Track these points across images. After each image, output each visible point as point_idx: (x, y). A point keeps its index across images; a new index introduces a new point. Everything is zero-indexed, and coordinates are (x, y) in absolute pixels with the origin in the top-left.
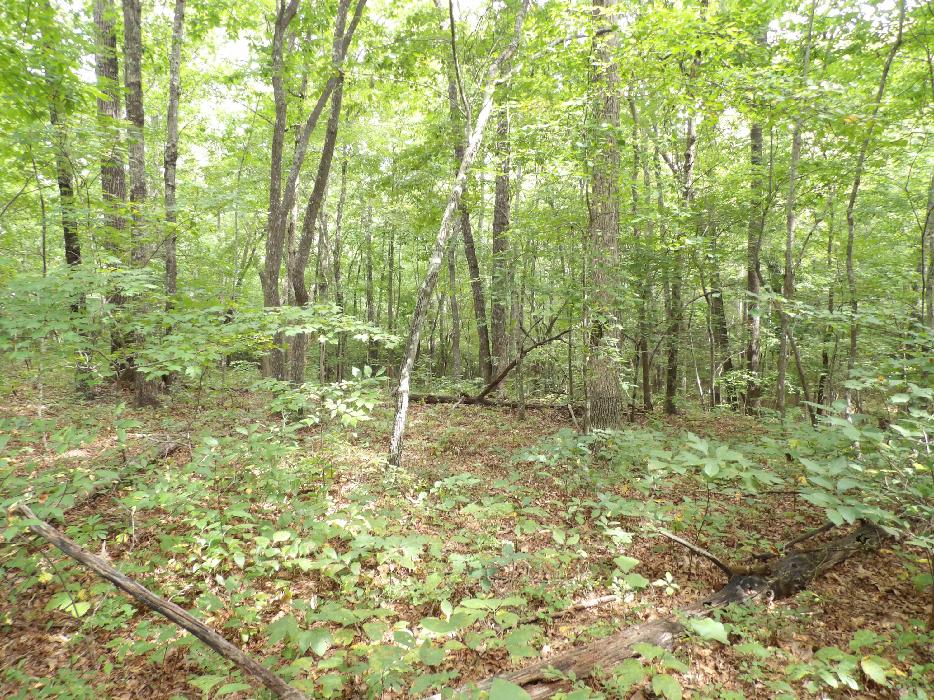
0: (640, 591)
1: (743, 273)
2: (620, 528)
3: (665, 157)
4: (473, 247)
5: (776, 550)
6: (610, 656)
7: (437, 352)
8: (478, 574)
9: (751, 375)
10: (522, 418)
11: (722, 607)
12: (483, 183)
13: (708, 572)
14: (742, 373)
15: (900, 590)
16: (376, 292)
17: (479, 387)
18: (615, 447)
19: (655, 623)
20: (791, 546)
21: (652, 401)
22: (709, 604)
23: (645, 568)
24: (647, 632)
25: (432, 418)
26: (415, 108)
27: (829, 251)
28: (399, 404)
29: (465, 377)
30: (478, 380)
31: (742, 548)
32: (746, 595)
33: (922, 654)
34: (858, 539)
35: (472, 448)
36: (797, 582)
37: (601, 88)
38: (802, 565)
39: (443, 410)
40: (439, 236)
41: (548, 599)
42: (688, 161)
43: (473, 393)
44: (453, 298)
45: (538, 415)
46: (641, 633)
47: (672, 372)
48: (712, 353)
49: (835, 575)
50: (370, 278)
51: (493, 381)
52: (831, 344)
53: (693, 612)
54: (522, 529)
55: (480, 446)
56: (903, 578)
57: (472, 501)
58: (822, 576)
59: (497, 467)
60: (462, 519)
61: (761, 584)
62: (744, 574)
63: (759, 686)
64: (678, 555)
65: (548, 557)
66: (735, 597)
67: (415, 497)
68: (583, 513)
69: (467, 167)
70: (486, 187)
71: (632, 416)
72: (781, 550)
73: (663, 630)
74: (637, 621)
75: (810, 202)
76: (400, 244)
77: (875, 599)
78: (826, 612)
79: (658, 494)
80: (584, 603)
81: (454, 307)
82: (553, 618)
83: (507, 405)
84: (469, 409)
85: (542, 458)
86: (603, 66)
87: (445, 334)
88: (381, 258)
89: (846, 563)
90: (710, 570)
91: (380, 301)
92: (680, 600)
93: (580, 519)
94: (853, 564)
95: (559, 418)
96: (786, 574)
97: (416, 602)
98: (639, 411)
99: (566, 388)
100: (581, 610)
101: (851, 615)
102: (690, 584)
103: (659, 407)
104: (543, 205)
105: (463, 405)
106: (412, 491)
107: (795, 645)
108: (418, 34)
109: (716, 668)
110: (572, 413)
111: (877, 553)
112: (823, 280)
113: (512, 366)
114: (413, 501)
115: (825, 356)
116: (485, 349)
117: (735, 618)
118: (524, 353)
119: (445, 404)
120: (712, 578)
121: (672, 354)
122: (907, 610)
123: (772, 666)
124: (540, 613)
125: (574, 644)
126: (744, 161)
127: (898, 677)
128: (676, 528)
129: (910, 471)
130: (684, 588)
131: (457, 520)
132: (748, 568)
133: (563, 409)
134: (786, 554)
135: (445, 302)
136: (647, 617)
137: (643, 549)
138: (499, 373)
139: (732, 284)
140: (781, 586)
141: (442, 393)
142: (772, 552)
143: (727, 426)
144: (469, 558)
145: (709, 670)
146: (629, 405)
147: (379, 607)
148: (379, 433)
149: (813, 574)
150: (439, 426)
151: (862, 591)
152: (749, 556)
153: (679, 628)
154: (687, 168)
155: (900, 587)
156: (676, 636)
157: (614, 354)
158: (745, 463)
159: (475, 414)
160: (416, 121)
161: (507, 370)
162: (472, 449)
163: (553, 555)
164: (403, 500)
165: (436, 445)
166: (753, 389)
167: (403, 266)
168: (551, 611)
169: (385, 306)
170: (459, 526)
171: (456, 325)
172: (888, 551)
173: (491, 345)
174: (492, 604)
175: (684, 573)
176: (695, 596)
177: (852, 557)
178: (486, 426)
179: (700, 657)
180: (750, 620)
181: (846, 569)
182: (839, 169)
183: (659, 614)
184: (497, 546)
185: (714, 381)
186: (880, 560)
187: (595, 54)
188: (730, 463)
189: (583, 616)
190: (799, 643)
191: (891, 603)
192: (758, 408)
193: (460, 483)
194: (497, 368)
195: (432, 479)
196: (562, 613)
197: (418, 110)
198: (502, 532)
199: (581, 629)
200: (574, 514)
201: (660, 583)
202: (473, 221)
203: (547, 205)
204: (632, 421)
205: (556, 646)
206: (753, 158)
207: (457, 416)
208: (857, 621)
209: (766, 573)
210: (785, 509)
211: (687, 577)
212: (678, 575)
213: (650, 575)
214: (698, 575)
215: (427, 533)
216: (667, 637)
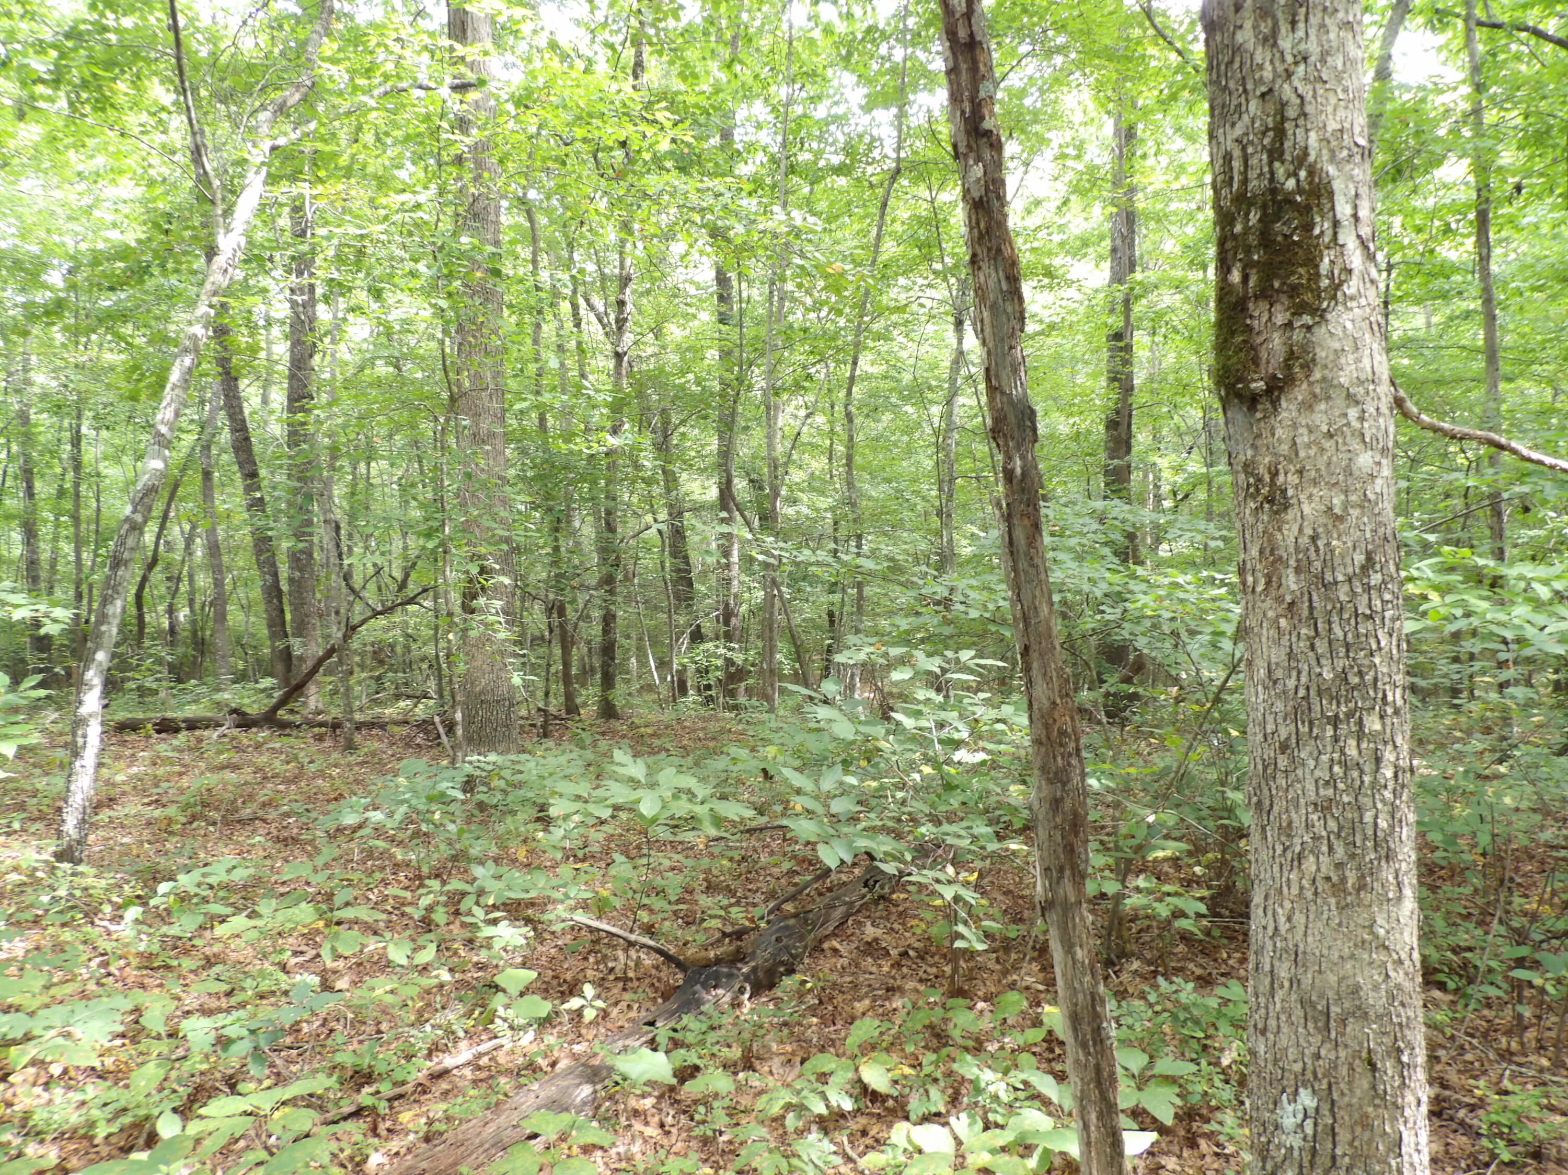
0: (545, 1023)
1: (713, 493)
2: (506, 922)
3: (587, 301)
4: (247, 439)
5: (752, 920)
6: (486, 1146)
7: (184, 634)
8: (242, 1048)
9: (730, 649)
10: (350, 746)
11: (672, 1024)
12: (269, 323)
13: (654, 972)
14: (717, 647)
15: (916, 950)
16: (46, 521)
17: (270, 696)
18: (502, 784)
19: (569, 1072)
20: (778, 908)
21: (578, 701)
22: (652, 1024)
23: (555, 982)
24: (551, 1091)
25: (168, 761)
26: (121, 172)
27: (830, 459)
28: (80, 741)
29: (241, 677)
30: (267, 682)
31: (705, 925)
32: (710, 997)
33: (938, 1036)
34: (866, 885)
35: (248, 811)
36: (782, 963)
37: (461, 179)
38: (789, 936)
39: (193, 743)
40: (159, 417)
41: (380, 1068)
42: (621, 311)
43: (254, 706)
44: (212, 532)
45: (380, 740)
46: (542, 1095)
47: (608, 650)
48: (670, 617)
49: (835, 944)
50: (30, 492)
51: (294, 682)
52: (837, 597)
53: (627, 1042)
54: (333, 949)
55: (264, 805)
56: (919, 931)
57: (238, 910)
58: (817, 949)
59: (295, 840)
60: (217, 948)
61: (730, 976)
62: (708, 964)
63: (725, 1138)
64: (609, 952)
65: (379, 992)
66: (691, 1004)
67: (117, 918)
68: (446, 905)
69: (215, 293)
70: (276, 331)
71: (545, 726)
72: (762, 918)
73: (577, 1081)
74: (539, 1075)
75: (797, 387)
76: (97, 429)
77: (886, 969)
78: (821, 1002)
79: (580, 854)
80: (448, 1061)
81: (214, 549)
82: (389, 1100)
83: (321, 725)
84: (245, 738)
85: (377, 816)
86: (463, 143)
87: (199, 599)
88: (53, 453)
89: (850, 922)
90: (657, 968)
91: (56, 539)
92: (609, 1026)
93: (440, 916)
94: (860, 923)
95: (418, 741)
96: (766, 955)
97: (101, 1132)
98: (556, 718)
99: (432, 686)
100: (443, 1074)
101: (854, 999)
102: (628, 996)
103: (590, 710)
104: (383, 370)
105: (235, 732)
106: (107, 909)
107: (776, 1063)
108: (117, 31)
109: (662, 1125)
110: (441, 730)
111: (890, 901)
112: (824, 503)
113: (329, 653)
114: (112, 928)
115: (831, 615)
116: (277, 625)
117: (690, 1038)
118: (352, 629)
119: (197, 733)
120: (659, 980)
121: (608, 619)
122: (925, 976)
123: (744, 1102)
124: (365, 1097)
125: (427, 1139)
126: (706, 317)
127: (905, 1077)
128: (601, 908)
129: (917, 777)
130: (616, 1004)
131: (208, 951)
132: (712, 954)
133: (425, 725)
134: (768, 922)
135: (198, 540)
136: (553, 1065)
137: (553, 951)
138: (306, 668)
139: (697, 509)
140: (760, 974)
141: (191, 711)
142: (747, 923)
143: (695, 731)
144: (221, 1020)
145: (652, 1131)
146: (539, 709)
147: (19, 1155)
148: (46, 801)
149: (806, 947)
150: (181, 774)
151: (870, 960)
152: (718, 935)
153: (604, 1073)
154: (621, 322)
155: (917, 945)
156: (599, 1087)
157: (497, 626)
158: (701, 792)
159: (258, 746)
160: (125, 196)
161: (320, 661)
162: (246, 812)
163: (388, 988)
164: (88, 928)
165: (172, 811)
166: (732, 669)
167: (105, 472)
168: (386, 1088)
169: (67, 548)
170: (209, 962)
171: (218, 584)
172: (902, 896)
173: (288, 617)
174: (264, 1101)
175: (617, 979)
176: (633, 1014)
177: (859, 911)
178: (278, 765)
179: (636, 1113)
180: (712, 1037)
181: (849, 932)
182: (834, 339)
183: (574, 1056)
184: (284, 987)
185: (675, 661)
186: (893, 909)
187: (449, 121)
188: (678, 793)
189: (444, 1086)
190: (782, 1058)
191: (905, 970)
192: (742, 700)
193: (212, 880)
194: (301, 658)
195: (154, 877)
196: (409, 1088)
197: (128, 175)
198: (300, 959)
199: (438, 1109)
200: (430, 909)
201: (574, 1003)
202: (250, 392)
203: (391, 369)
204: (546, 735)
205: (394, 1150)
206: (720, 314)
207: (220, 752)
208: (860, 1006)
209: (738, 957)
210: (772, 853)
211: (621, 985)
212: (607, 984)
213: (562, 993)
214: (638, 979)
215: (143, 986)
216: (586, 1091)
